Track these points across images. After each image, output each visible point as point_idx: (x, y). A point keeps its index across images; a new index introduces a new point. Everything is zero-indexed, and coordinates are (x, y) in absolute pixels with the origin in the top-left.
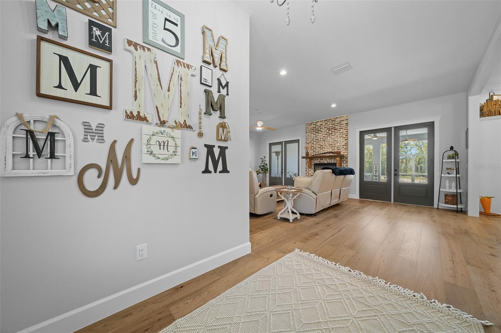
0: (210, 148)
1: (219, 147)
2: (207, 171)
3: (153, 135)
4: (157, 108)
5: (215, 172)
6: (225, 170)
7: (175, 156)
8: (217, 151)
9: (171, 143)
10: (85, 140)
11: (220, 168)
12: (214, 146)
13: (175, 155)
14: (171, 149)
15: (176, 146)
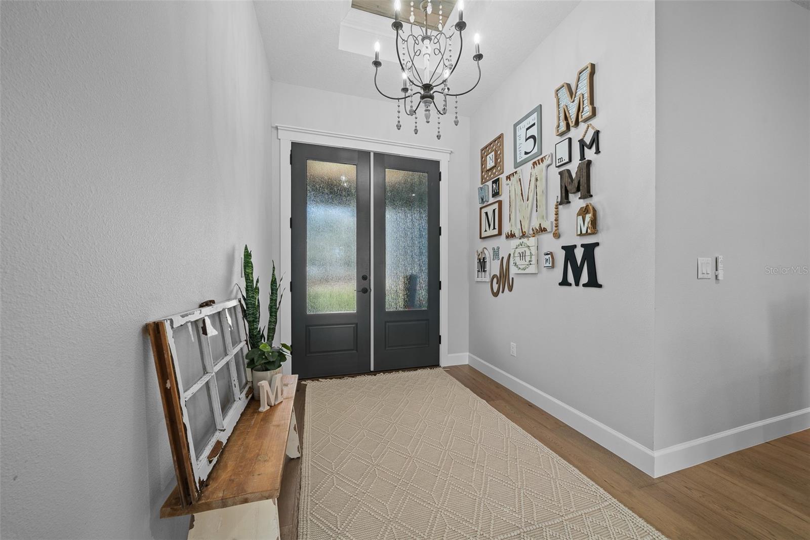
0: (569, 250)
1: (582, 246)
2: (565, 282)
3: (516, 248)
4: (521, 221)
5: (577, 284)
6: (593, 282)
7: (530, 266)
8: (579, 253)
9: (528, 253)
10: (493, 260)
11: (585, 278)
12: (575, 246)
13: (531, 264)
14: (528, 258)
15: (531, 255)
